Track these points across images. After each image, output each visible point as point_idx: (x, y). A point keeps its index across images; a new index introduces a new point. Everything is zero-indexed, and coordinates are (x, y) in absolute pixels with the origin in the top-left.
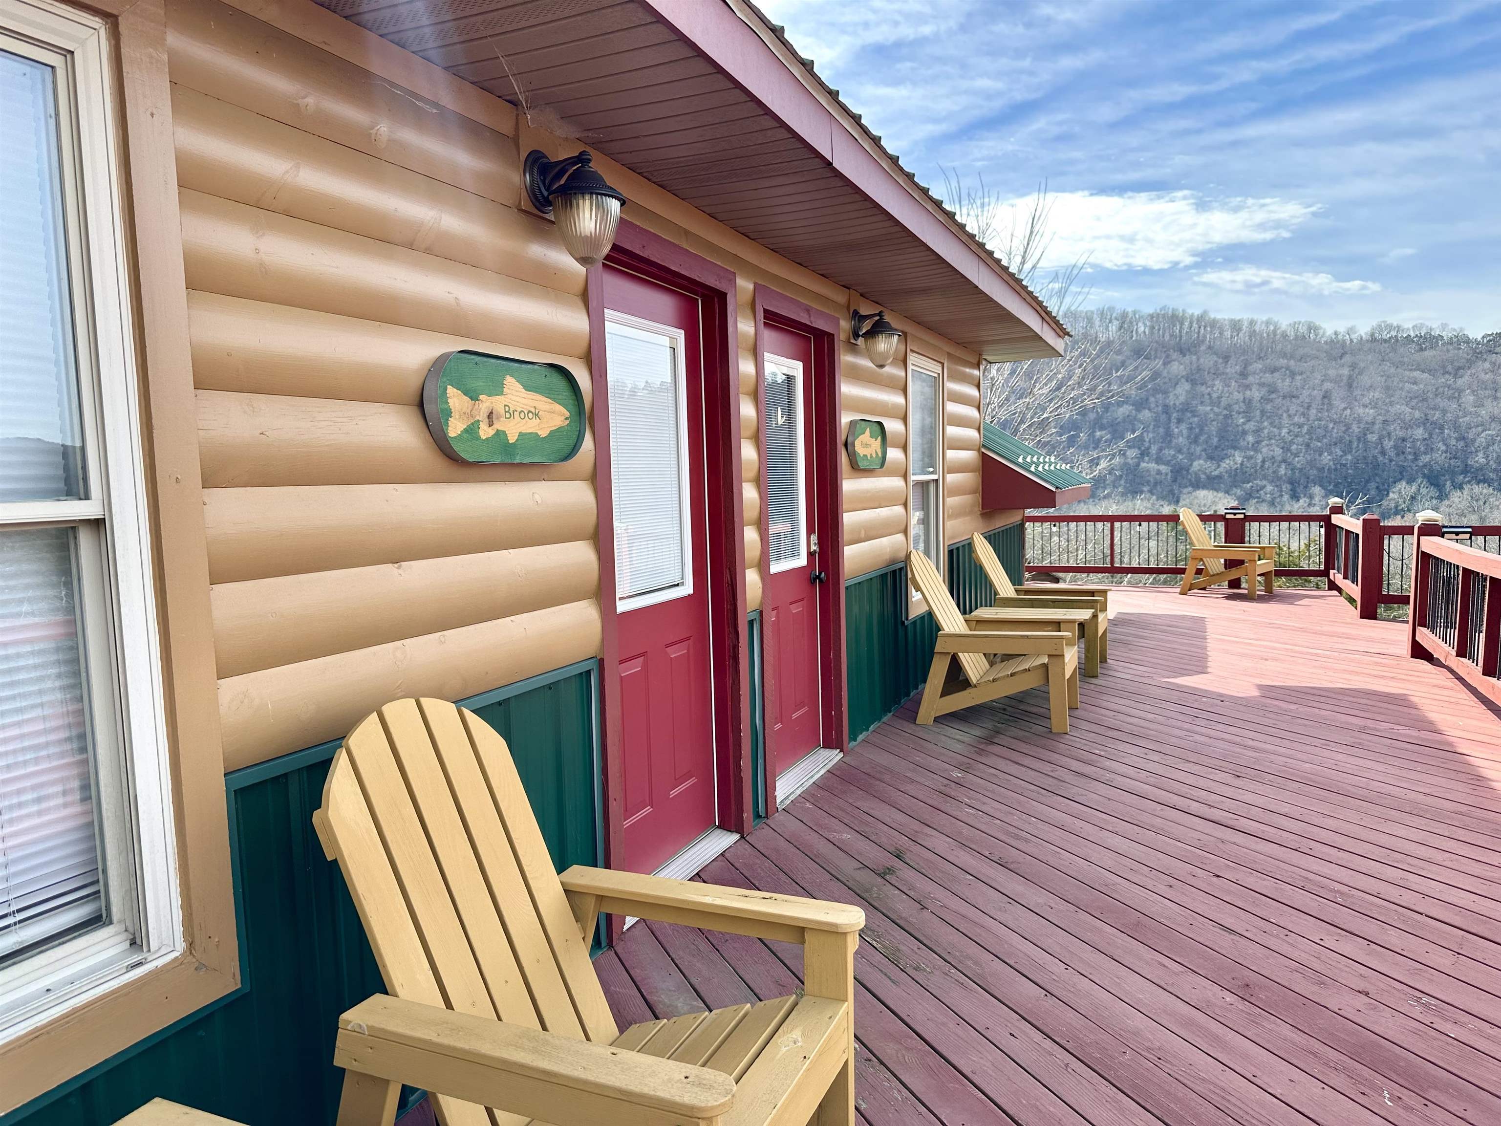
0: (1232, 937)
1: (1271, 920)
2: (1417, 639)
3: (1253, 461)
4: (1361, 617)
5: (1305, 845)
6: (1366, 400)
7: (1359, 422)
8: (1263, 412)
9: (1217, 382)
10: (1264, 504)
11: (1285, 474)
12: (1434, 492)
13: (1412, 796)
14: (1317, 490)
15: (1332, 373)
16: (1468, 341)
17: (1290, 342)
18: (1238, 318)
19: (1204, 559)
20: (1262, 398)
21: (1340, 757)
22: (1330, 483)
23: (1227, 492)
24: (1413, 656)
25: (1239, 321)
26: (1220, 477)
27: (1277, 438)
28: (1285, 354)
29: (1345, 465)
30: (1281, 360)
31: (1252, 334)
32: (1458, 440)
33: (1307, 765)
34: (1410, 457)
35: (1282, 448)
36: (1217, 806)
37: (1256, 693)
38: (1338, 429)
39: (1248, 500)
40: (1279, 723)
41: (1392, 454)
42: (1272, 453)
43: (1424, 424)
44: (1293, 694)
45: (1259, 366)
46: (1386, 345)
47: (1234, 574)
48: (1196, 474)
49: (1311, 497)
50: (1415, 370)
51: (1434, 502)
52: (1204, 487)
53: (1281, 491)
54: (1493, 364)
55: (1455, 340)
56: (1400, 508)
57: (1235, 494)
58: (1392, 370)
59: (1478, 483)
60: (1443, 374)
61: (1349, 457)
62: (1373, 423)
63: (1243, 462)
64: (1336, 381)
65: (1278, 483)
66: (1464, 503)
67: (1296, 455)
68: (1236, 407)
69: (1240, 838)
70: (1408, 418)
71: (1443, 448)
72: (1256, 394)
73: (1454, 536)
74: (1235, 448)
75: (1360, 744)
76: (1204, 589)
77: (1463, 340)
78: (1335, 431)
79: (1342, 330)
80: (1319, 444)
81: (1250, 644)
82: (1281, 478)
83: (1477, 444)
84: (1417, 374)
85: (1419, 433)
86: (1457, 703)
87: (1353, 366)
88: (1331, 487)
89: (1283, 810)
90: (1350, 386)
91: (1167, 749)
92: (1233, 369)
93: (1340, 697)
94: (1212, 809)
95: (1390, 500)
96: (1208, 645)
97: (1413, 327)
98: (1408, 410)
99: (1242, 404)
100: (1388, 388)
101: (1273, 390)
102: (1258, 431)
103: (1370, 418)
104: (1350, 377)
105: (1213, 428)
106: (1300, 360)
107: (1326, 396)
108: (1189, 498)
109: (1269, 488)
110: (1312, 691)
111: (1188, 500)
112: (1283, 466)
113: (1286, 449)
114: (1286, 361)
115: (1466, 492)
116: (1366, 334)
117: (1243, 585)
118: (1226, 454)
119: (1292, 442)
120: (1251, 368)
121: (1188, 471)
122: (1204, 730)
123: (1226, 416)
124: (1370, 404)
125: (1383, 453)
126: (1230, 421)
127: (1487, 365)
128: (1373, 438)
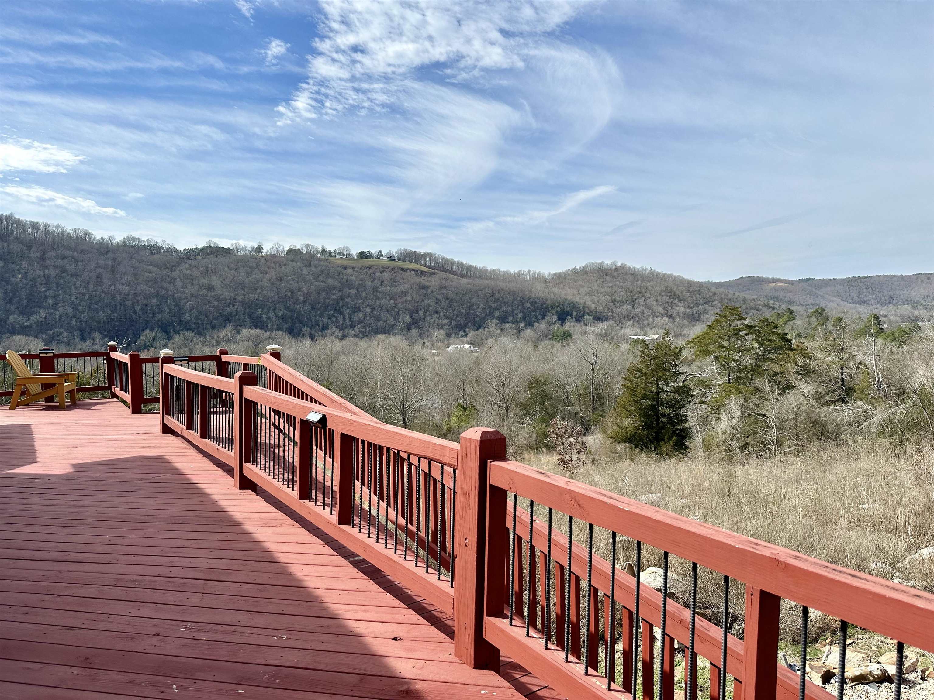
0: (74, 631)
1: (98, 612)
2: (165, 422)
3: (53, 316)
4: (133, 413)
5: (113, 559)
6: (123, 281)
7: (120, 294)
8: (58, 285)
9: (24, 263)
10: (63, 344)
11: (76, 325)
12: (164, 336)
13: (171, 513)
14: (97, 335)
15: (101, 262)
16: (176, 251)
17: (73, 240)
18: (36, 221)
19: (27, 385)
20: (57, 275)
21: (129, 500)
22: (105, 330)
23: (36, 337)
24: (164, 432)
25: (37, 223)
26: (30, 327)
27: (69, 301)
28: (71, 248)
29: (113, 320)
30: (68, 252)
31: (47, 232)
32: (175, 306)
33: (110, 509)
34: (150, 315)
35: (73, 308)
36: (54, 550)
37: (71, 470)
38: (108, 298)
39: (51, 342)
40: (89, 486)
41: (141, 313)
42: (66, 311)
43: (157, 297)
44: (95, 466)
45: (53, 254)
46: (133, 249)
47: (49, 393)
48: (12, 324)
49: (94, 340)
50: (150, 265)
51: (165, 341)
52: (19, 334)
53: (74, 336)
54: (190, 265)
55: (170, 250)
56: (147, 345)
57: (42, 338)
58: (137, 264)
59: (187, 330)
60: (165, 269)
61: (116, 315)
62: (128, 295)
63: (46, 316)
64: (105, 267)
65: (72, 331)
66: (181, 341)
67: (82, 313)
68: (39, 280)
69: (73, 567)
70: (148, 293)
71: (168, 310)
72: (53, 273)
73: (179, 362)
74: (40, 307)
75: (140, 489)
76: (28, 405)
77: (172, 251)
78: (106, 298)
79: (106, 237)
80: (97, 306)
81: (64, 438)
82: (73, 327)
83: (185, 309)
84: (151, 267)
85: (154, 301)
86: (189, 456)
87: (114, 260)
88: (106, 333)
89: (98, 541)
90: (113, 271)
91: (12, 520)
92: (34, 254)
93: (125, 463)
94: (51, 553)
95: (141, 340)
96: (35, 443)
97: (147, 240)
98: (147, 288)
99: (43, 279)
100: (135, 274)
101: (63, 270)
102: (55, 297)
103: (127, 292)
104: (113, 266)
105: (23, 293)
106: (81, 253)
107: (99, 276)
108: (8, 341)
109: (65, 334)
110: (110, 463)
111: (7, 343)
112: (74, 320)
113: (75, 308)
114: (71, 253)
115: (181, 335)
116: (120, 241)
117: (55, 399)
118: (34, 311)
119: (79, 305)
120: (47, 255)
121: (5, 322)
122: (38, 501)
123: (31, 286)
124: (126, 283)
125: (135, 312)
126: (35, 289)
127: (187, 266)
128: (129, 303)
